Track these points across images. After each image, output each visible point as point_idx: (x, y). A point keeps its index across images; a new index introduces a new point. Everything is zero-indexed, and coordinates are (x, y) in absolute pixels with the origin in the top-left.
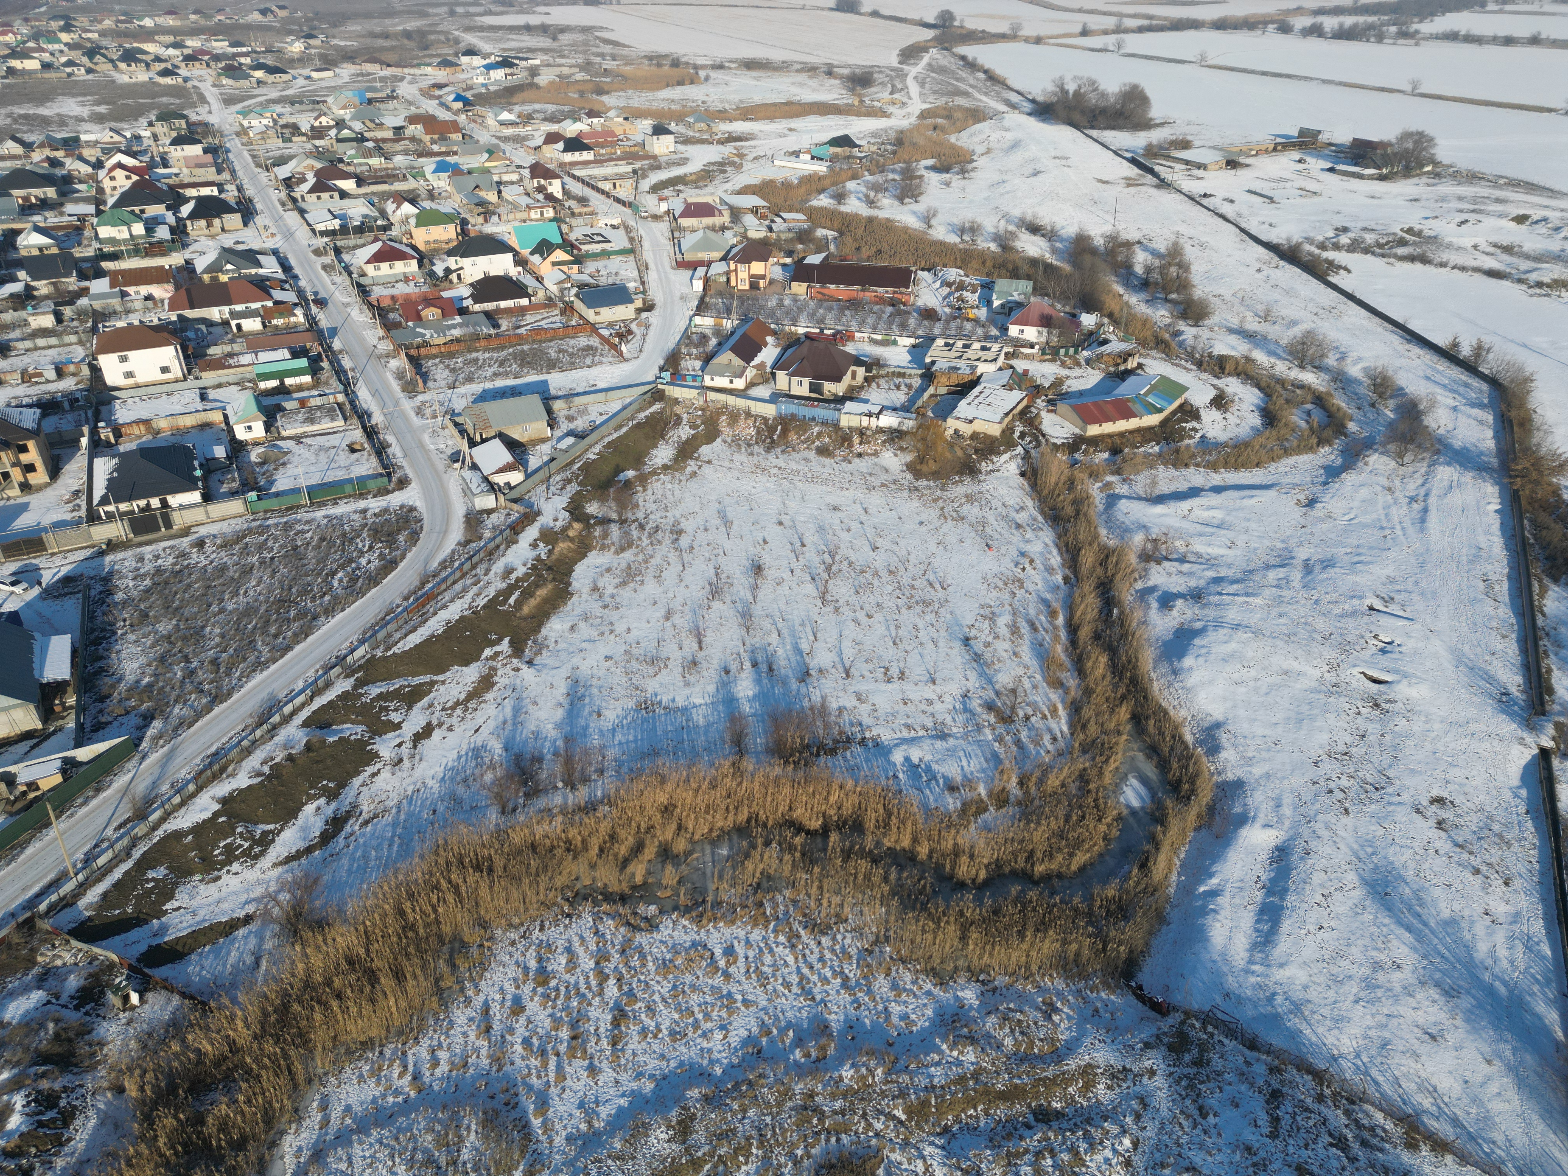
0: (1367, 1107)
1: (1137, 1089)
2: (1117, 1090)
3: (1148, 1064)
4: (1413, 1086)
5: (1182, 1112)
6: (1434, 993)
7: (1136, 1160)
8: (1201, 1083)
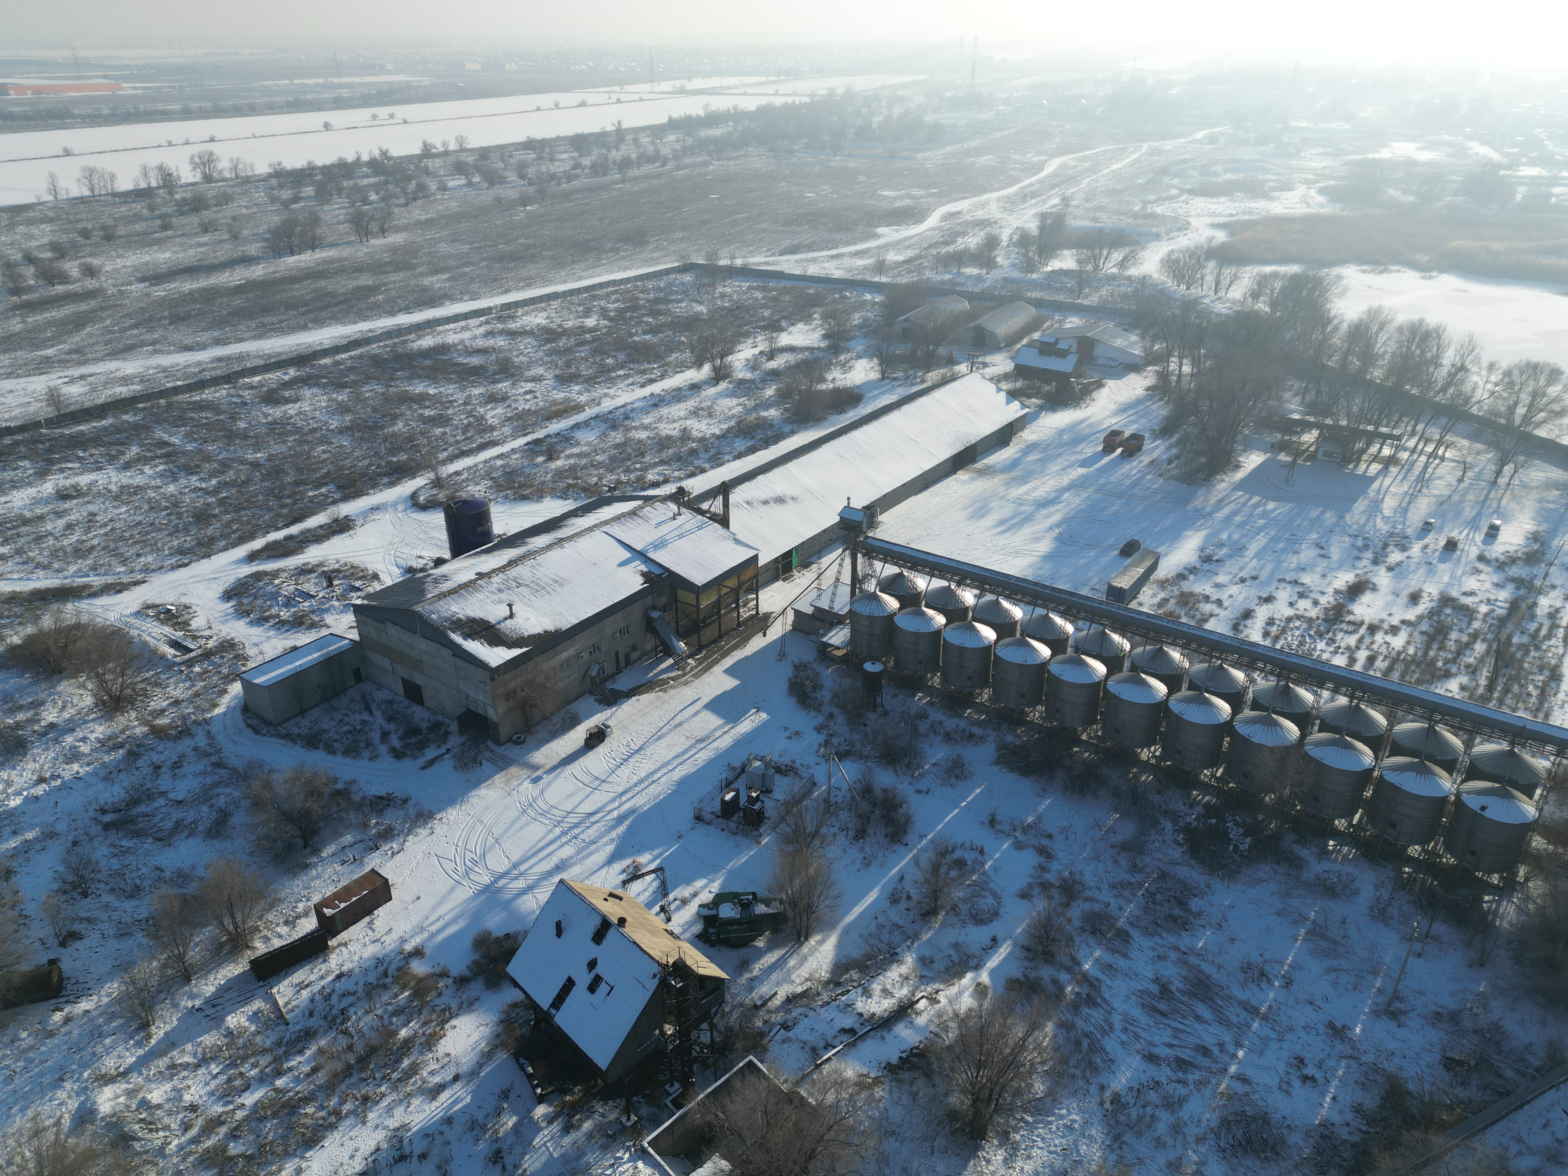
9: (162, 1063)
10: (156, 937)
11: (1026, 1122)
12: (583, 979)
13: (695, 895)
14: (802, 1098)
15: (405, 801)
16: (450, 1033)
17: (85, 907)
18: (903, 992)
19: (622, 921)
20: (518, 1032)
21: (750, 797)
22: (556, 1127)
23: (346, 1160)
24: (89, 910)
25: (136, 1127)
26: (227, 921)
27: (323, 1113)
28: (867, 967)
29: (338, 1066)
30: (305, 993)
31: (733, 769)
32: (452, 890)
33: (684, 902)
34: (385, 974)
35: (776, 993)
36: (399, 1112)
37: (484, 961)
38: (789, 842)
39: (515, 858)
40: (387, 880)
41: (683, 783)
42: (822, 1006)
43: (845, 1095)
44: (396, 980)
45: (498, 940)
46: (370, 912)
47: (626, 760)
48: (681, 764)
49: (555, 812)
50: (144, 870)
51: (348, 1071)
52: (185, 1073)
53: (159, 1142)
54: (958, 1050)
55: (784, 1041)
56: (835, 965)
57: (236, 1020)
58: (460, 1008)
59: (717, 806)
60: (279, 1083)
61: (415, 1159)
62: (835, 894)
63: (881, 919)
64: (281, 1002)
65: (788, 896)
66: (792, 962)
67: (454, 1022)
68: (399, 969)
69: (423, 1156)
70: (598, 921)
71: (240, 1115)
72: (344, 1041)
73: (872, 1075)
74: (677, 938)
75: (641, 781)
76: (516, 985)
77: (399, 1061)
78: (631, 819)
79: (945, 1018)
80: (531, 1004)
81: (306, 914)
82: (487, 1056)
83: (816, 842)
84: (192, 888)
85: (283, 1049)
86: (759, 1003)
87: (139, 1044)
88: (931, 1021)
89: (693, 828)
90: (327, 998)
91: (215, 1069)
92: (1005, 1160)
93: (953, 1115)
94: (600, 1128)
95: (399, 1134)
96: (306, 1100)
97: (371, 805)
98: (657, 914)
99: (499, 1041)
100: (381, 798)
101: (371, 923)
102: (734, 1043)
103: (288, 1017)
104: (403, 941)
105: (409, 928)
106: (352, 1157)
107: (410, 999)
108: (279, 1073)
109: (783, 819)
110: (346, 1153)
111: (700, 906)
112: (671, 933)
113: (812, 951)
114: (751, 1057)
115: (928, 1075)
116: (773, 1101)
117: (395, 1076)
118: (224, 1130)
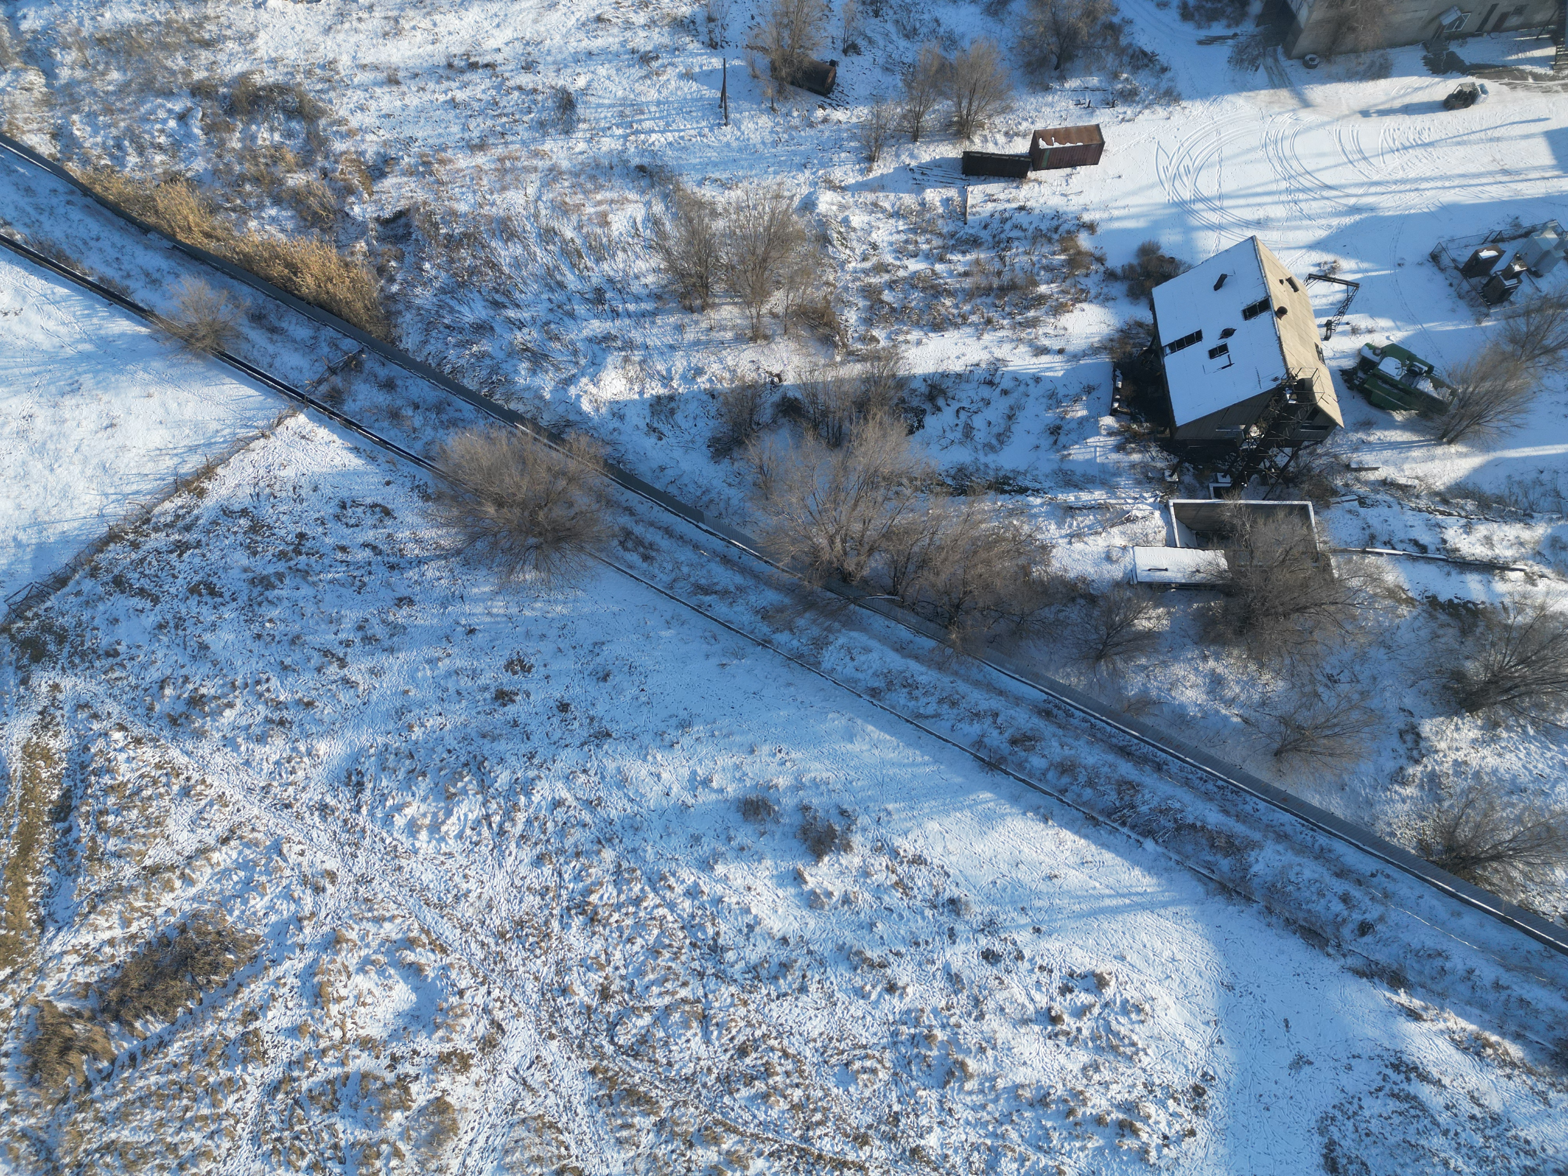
0: (156, 511)
1: (67, 708)
2: (62, 728)
3: (44, 689)
4: (150, 465)
5: (105, 673)
6: (69, 401)
7: (138, 730)
8: (82, 644)
9: (870, 197)
10: (909, 86)
11: (1525, 732)
12: (1211, 340)
13: (1370, 331)
14: (1329, 565)
15: (1164, 70)
16: (1076, 312)
17: (872, 26)
18: (1505, 553)
19: (1282, 312)
20: (1129, 348)
21: (1509, 268)
22: (1112, 441)
23: (953, 357)
24: (873, 31)
25: (835, 235)
26: (965, 104)
27: (955, 311)
28: (1489, 508)
29: (984, 283)
30: (990, 206)
31: (1517, 225)
32: (1152, 186)
33: (1355, 331)
34: (1056, 229)
35: (1376, 469)
36: (1007, 347)
37: (1139, 270)
38: (1513, 340)
39: (1226, 188)
40: (1103, 143)
41: (1448, 210)
42: (1413, 509)
43: (1370, 590)
44: (1062, 240)
45: (1162, 259)
46: (1073, 165)
47: (1405, 148)
48: (1462, 187)
49: (1294, 164)
50: (926, 16)
51: (988, 291)
52: (880, 216)
53: (844, 257)
54: (1514, 634)
55: (1350, 512)
56: (1457, 484)
57: (933, 196)
58: (1096, 297)
59: (1464, 256)
60: (939, 267)
61: (998, 390)
62: (1517, 421)
63: (1545, 477)
64: (970, 202)
65: (1464, 392)
66: (1416, 453)
67: (1084, 305)
68: (1069, 232)
69: (1005, 392)
70: (1260, 297)
71: (902, 273)
72: (997, 265)
73: (1410, 594)
74: (1322, 359)
75: (1403, 181)
76: (1152, 308)
77: (1027, 308)
78: (1364, 215)
79: (1529, 602)
80: (1154, 332)
81: (1024, 136)
82: (1094, 351)
83: (1544, 359)
84: (953, 56)
85: (952, 242)
86: (1353, 466)
87: (861, 172)
88: (1511, 594)
89: (1420, 264)
90: (1004, 221)
91: (901, 225)
92: (1477, 740)
93: (1459, 676)
94: (1144, 467)
95: (999, 364)
96: (950, 293)
97: (1132, 57)
98: (1320, 326)
99: (1109, 345)
100: (1145, 54)
101: (1069, 176)
102: (1302, 482)
103: (969, 217)
104: (1086, 209)
105: (1096, 200)
106: (958, 358)
107: (1064, 264)
108: (941, 260)
109: (1527, 313)
110: (954, 352)
111: (1367, 345)
112: (1320, 352)
113: (1445, 457)
114: (1310, 504)
115: (1465, 632)
116: (1301, 548)
117: (1019, 318)
118: (886, 277)
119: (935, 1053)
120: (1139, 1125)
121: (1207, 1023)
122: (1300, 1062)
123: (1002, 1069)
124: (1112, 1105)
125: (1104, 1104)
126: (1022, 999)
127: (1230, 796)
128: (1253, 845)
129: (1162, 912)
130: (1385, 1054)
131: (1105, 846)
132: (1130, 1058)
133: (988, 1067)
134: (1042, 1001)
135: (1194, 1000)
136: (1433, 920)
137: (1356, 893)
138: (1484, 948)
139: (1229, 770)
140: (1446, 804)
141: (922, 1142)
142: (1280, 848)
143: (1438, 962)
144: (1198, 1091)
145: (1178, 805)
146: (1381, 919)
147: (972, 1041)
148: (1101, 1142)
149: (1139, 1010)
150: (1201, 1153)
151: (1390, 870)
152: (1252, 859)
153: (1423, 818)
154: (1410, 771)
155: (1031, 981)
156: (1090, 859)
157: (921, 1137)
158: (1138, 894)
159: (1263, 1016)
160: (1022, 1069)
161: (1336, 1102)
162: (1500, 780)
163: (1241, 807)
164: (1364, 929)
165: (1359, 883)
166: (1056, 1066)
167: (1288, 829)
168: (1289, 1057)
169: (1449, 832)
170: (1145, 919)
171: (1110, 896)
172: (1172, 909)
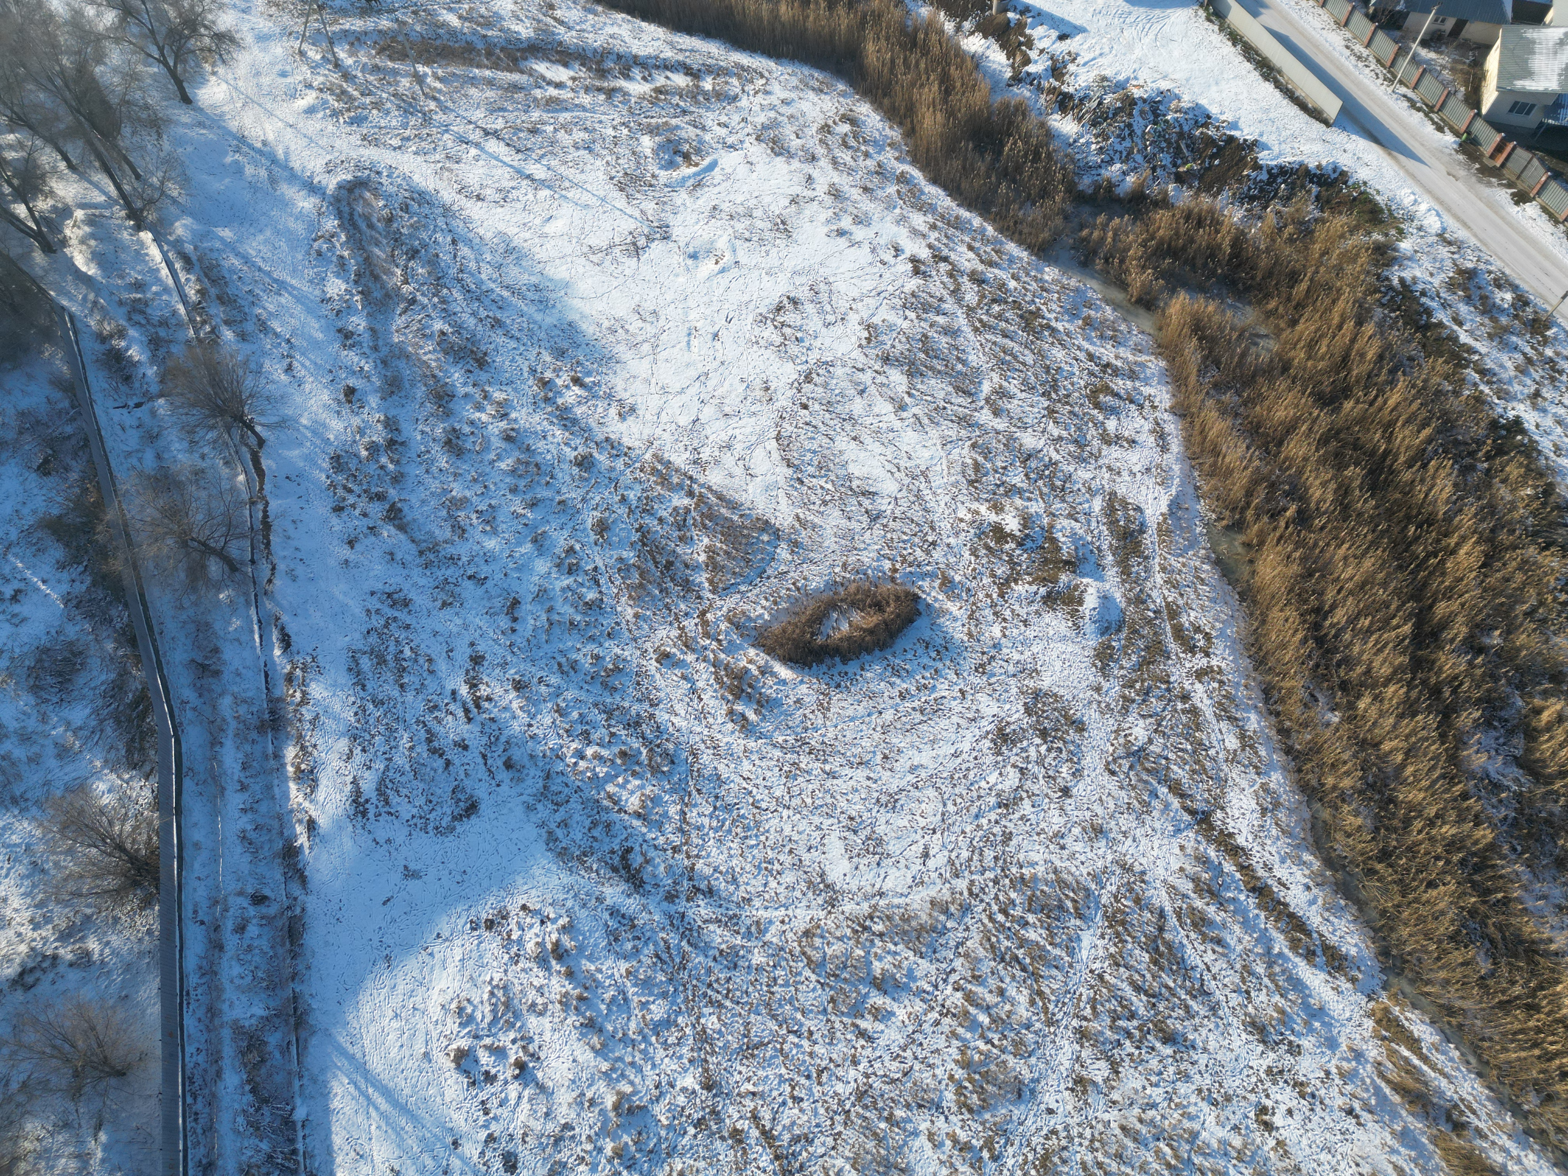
119: (626, 1138)
120: (549, 946)
121: (431, 954)
122: (410, 874)
123: (593, 1075)
124: (551, 974)
125: (554, 980)
126: (525, 1105)
127: (198, 1082)
128: (238, 1029)
129: (359, 1055)
130: (359, 826)
131: (329, 1151)
132: (505, 988)
133: (601, 1086)
134: (513, 1089)
135: (419, 977)
136: (215, 859)
137: (229, 925)
138: (215, 813)
139: (169, 1101)
140: (88, 911)
141: (697, 1087)
142: (225, 1007)
143: (252, 835)
144: (490, 925)
145: (240, 1120)
146: (241, 893)
147: (591, 1116)
148: (584, 962)
149: (461, 1010)
150: (534, 892)
151: (188, 912)
152: (253, 1021)
153: (116, 920)
154: (70, 957)
155: (504, 1112)
156: (353, 1154)
157: (694, 1092)
158: (357, 1087)
159: (394, 921)
160: (580, 1059)
161: (422, 833)
162: (34, 886)
163: (203, 1066)
164: (259, 900)
165: (217, 929)
166: (557, 1035)
167: (200, 1013)
168: (413, 884)
169: (118, 895)
170: (376, 1064)
171: (377, 1108)
172: (351, 1050)
